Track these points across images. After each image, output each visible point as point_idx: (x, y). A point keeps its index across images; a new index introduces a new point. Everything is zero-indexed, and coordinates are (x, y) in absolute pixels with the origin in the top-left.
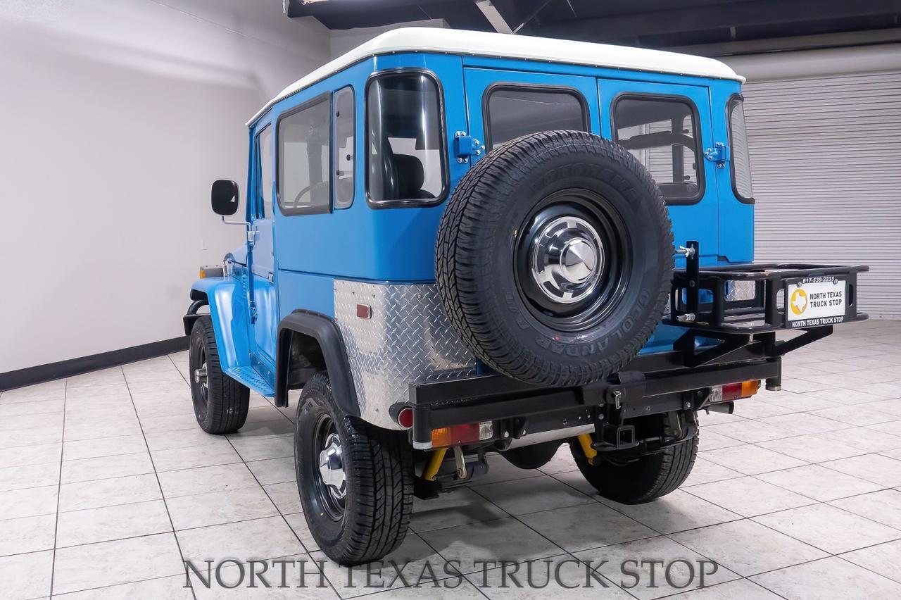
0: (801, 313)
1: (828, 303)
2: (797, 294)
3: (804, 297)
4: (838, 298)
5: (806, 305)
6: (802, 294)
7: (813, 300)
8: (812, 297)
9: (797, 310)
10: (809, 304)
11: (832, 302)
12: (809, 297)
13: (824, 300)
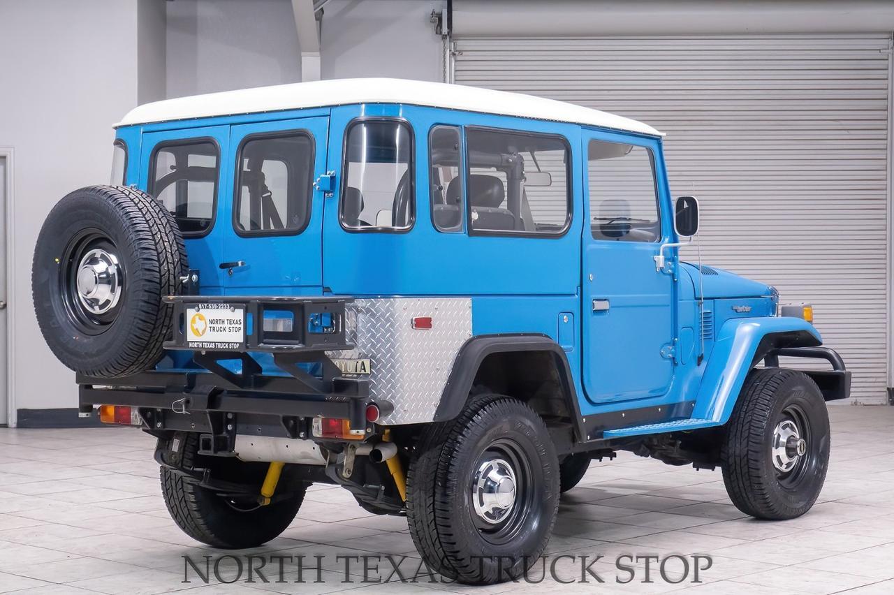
0: (201, 335)
1: (227, 329)
2: (197, 317)
3: (203, 322)
4: (238, 326)
5: (205, 329)
6: (201, 318)
7: (212, 325)
8: (211, 322)
9: (196, 332)
10: (208, 329)
11: (232, 329)
12: (208, 322)
13: (223, 326)
